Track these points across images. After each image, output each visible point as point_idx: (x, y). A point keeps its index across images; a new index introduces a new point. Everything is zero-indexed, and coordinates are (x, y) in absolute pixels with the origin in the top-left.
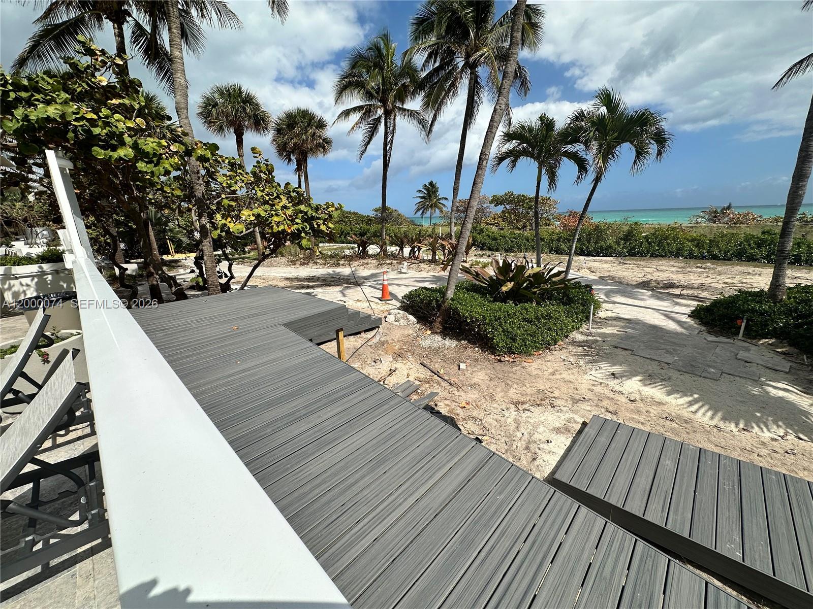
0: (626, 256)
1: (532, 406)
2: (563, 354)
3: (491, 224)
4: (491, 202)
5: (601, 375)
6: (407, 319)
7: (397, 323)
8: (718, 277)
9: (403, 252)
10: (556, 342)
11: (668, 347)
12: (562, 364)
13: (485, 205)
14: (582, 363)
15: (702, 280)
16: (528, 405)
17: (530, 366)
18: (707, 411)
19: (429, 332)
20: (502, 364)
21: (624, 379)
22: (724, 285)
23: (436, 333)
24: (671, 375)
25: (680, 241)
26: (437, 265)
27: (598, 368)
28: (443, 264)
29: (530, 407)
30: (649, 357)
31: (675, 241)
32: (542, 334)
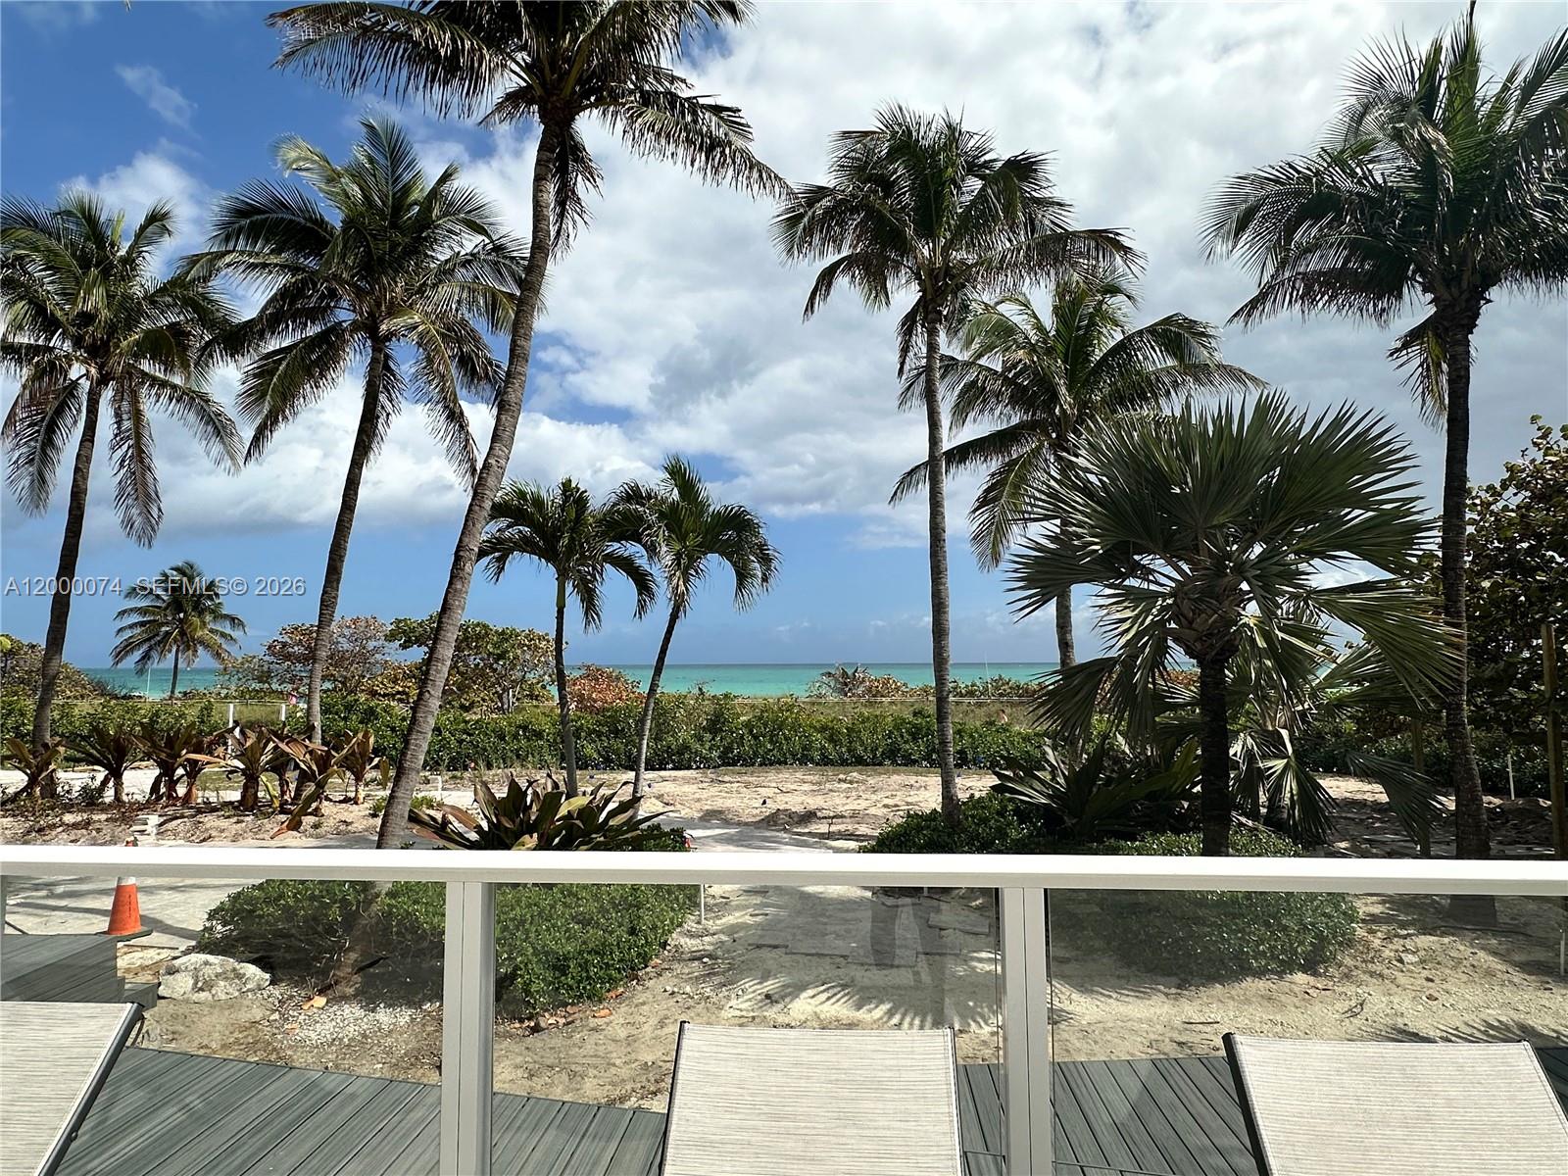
0: (719, 766)
1: (642, 1098)
2: (668, 982)
3: (384, 696)
4: (391, 637)
5: (749, 1003)
6: (240, 976)
7: (203, 995)
8: (874, 797)
9: (118, 785)
10: (645, 960)
11: (838, 928)
12: (672, 1002)
13: (371, 644)
14: (708, 990)
15: (853, 805)
16: (633, 1099)
17: (608, 1024)
18: (913, 1019)
19: (320, 1001)
20: (543, 1035)
21: (787, 1000)
22: (885, 810)
23: (344, 998)
24: (852, 974)
25: (804, 731)
26: (268, 816)
27: (740, 993)
28: (283, 811)
29: (641, 1102)
30: (814, 951)
31: (795, 731)
32: (618, 944)
